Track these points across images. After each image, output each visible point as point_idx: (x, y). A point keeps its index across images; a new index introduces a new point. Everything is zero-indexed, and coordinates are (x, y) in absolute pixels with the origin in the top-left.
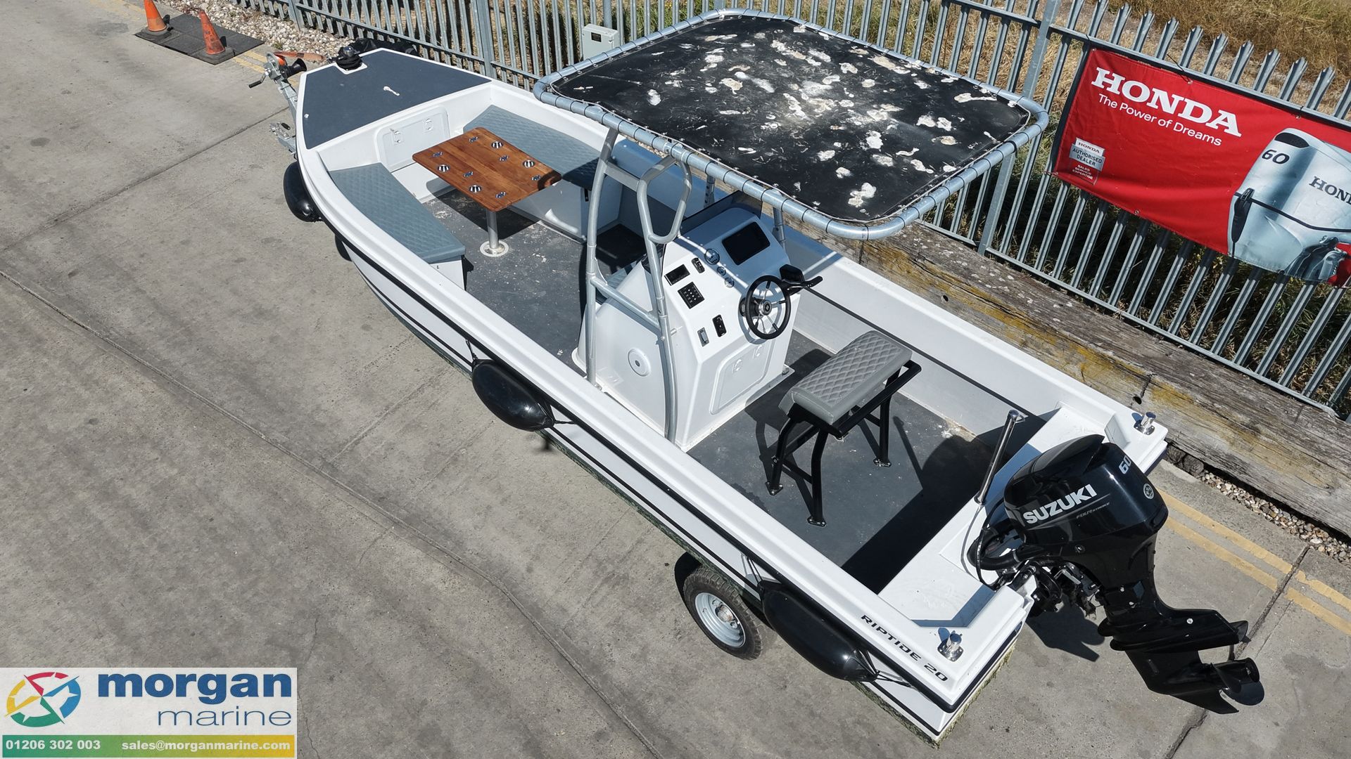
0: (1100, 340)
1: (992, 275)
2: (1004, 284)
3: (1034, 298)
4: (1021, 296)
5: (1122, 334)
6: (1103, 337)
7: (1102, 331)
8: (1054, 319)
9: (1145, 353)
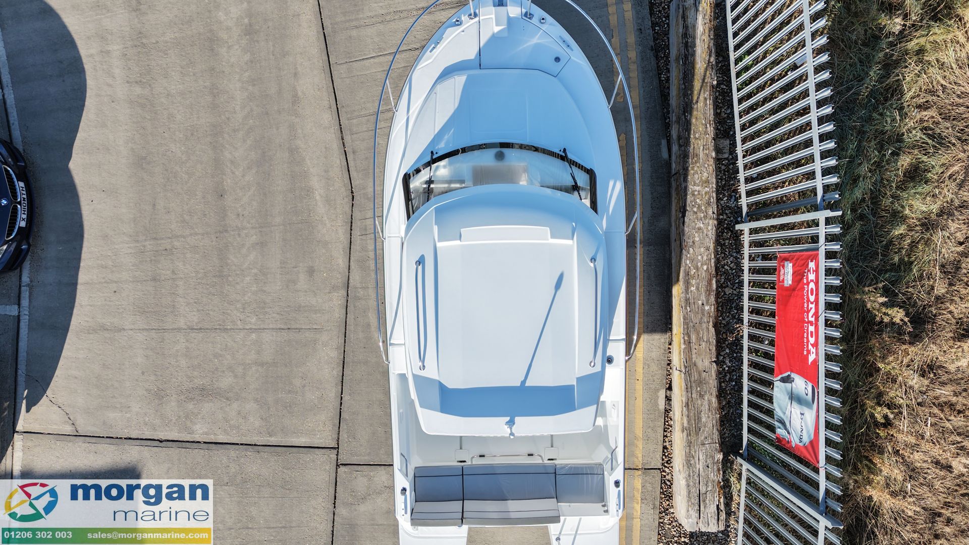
0: (689, 337)
1: (700, 257)
2: (697, 269)
3: (698, 288)
4: (693, 282)
5: (704, 343)
6: (693, 338)
7: (698, 334)
8: (688, 308)
9: (697, 361)
